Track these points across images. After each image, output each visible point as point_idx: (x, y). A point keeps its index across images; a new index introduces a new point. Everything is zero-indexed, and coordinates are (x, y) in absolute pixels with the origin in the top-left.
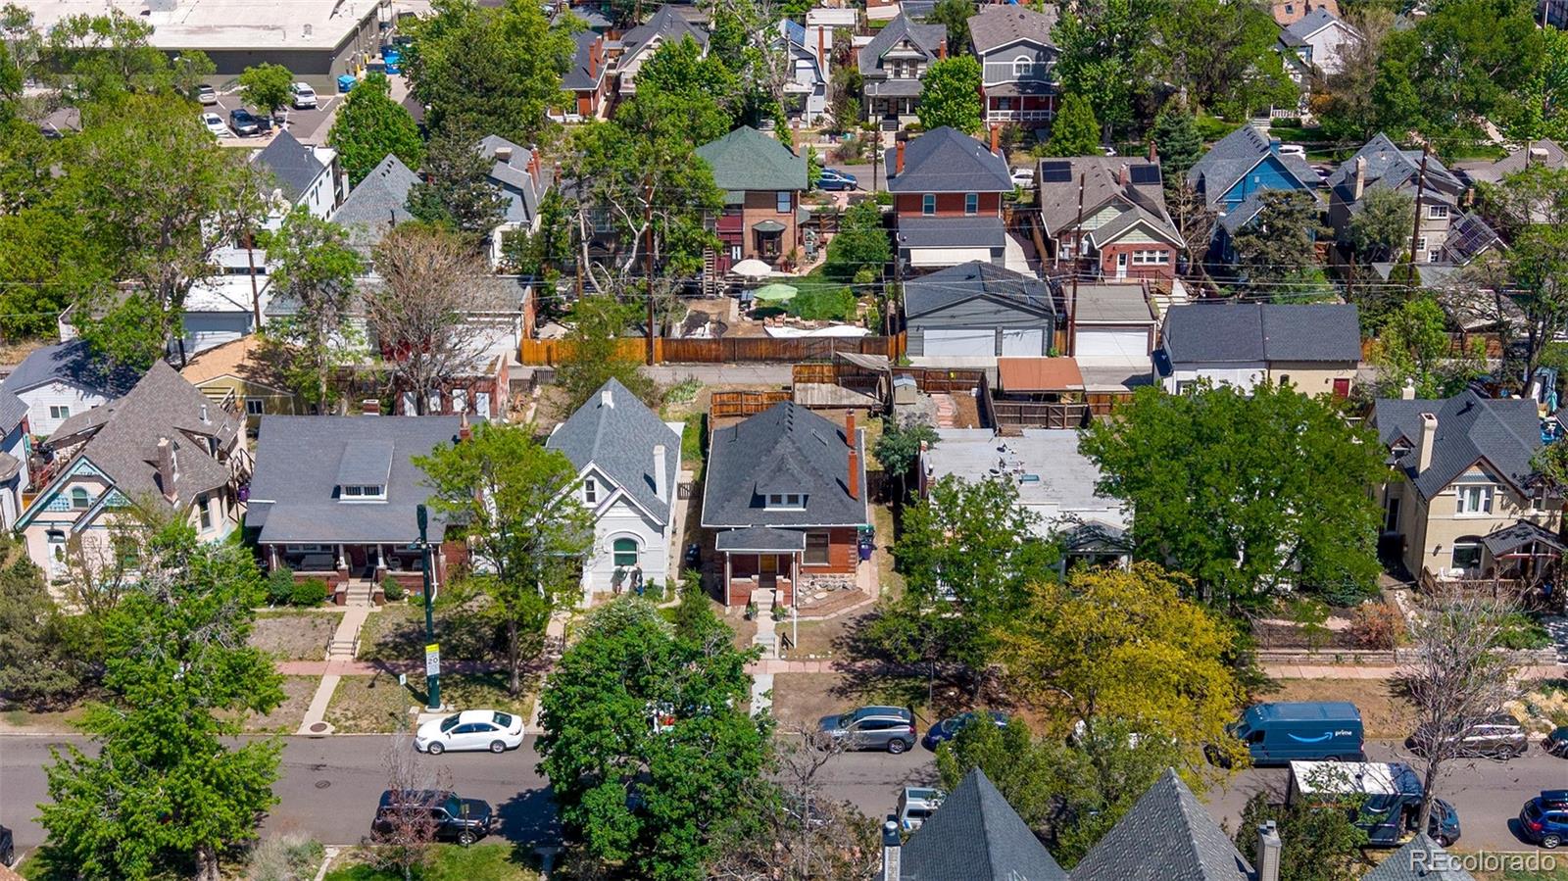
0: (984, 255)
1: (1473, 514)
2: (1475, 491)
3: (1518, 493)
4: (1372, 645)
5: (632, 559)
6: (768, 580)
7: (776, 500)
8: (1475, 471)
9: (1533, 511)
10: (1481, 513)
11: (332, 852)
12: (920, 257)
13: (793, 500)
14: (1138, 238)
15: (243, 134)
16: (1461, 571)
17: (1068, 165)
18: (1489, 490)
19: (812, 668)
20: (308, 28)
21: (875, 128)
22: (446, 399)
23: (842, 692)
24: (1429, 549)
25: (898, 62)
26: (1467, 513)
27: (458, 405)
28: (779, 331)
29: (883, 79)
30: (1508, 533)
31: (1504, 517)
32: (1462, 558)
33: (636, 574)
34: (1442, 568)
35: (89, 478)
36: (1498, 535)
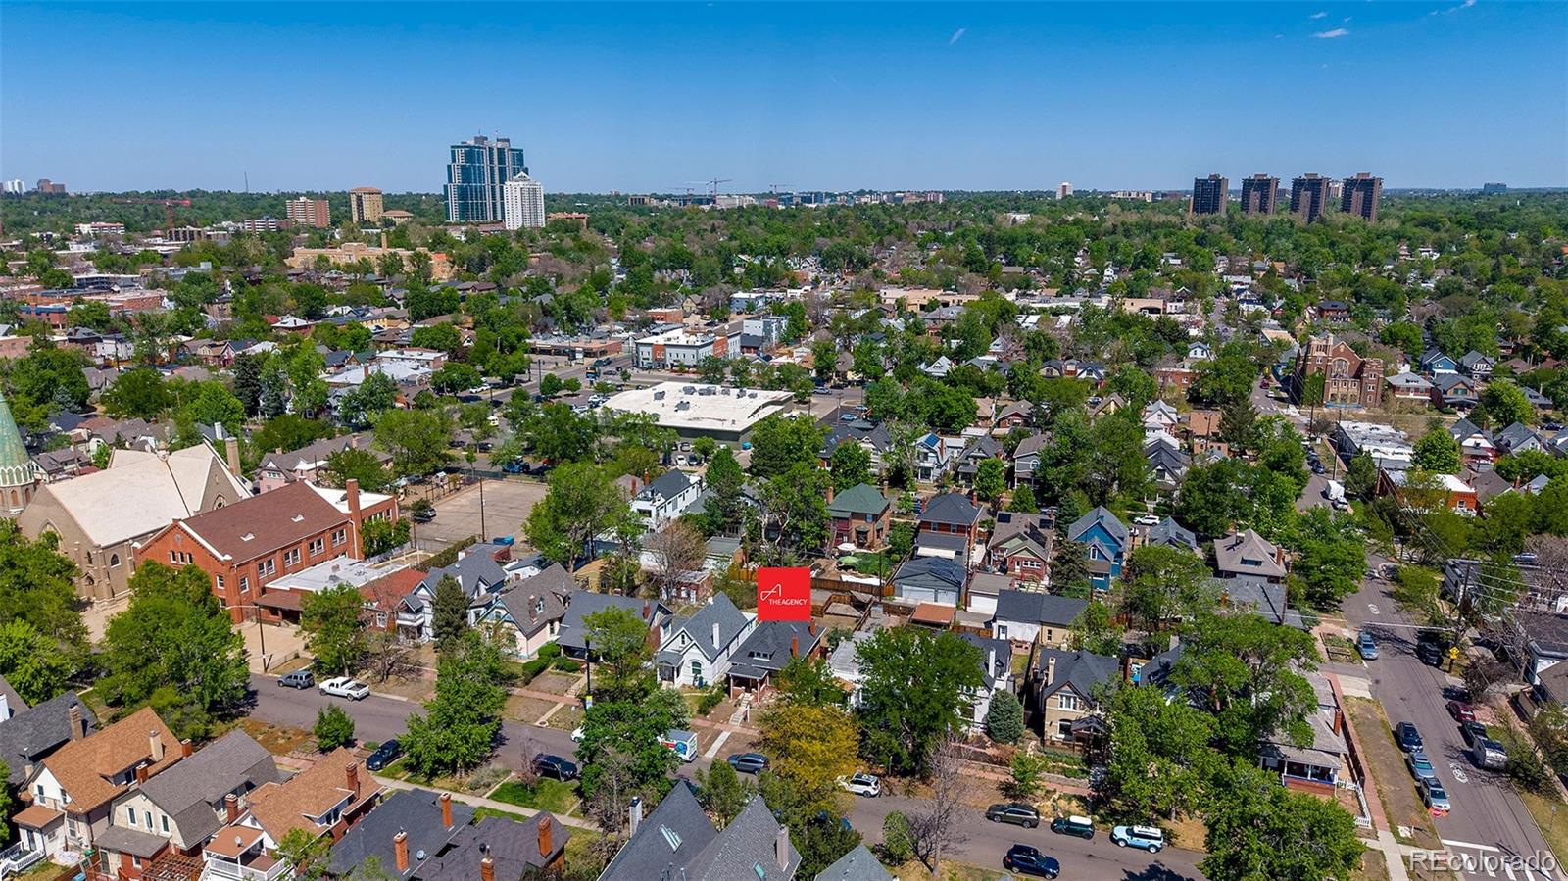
0: (950, 554)
1: (1067, 709)
2: (1068, 698)
3: (1089, 702)
4: (1000, 764)
5: (699, 672)
6: (748, 690)
7: (759, 654)
8: (1067, 688)
9: (1098, 712)
10: (1071, 709)
11: (513, 774)
12: (922, 551)
13: (765, 656)
14: (1025, 554)
15: (691, 465)
16: (1063, 736)
17: (1010, 515)
18: (1075, 698)
19: (750, 732)
20: (734, 422)
21: (961, 486)
22: (679, 590)
23: (753, 745)
24: (1047, 723)
25: (975, 457)
26: (1064, 708)
27: (684, 594)
28: (846, 578)
29: (969, 464)
30: (1084, 720)
31: (1084, 714)
32: (1064, 729)
33: (701, 678)
34: (1054, 733)
35: (501, 608)
36: (1079, 721)
